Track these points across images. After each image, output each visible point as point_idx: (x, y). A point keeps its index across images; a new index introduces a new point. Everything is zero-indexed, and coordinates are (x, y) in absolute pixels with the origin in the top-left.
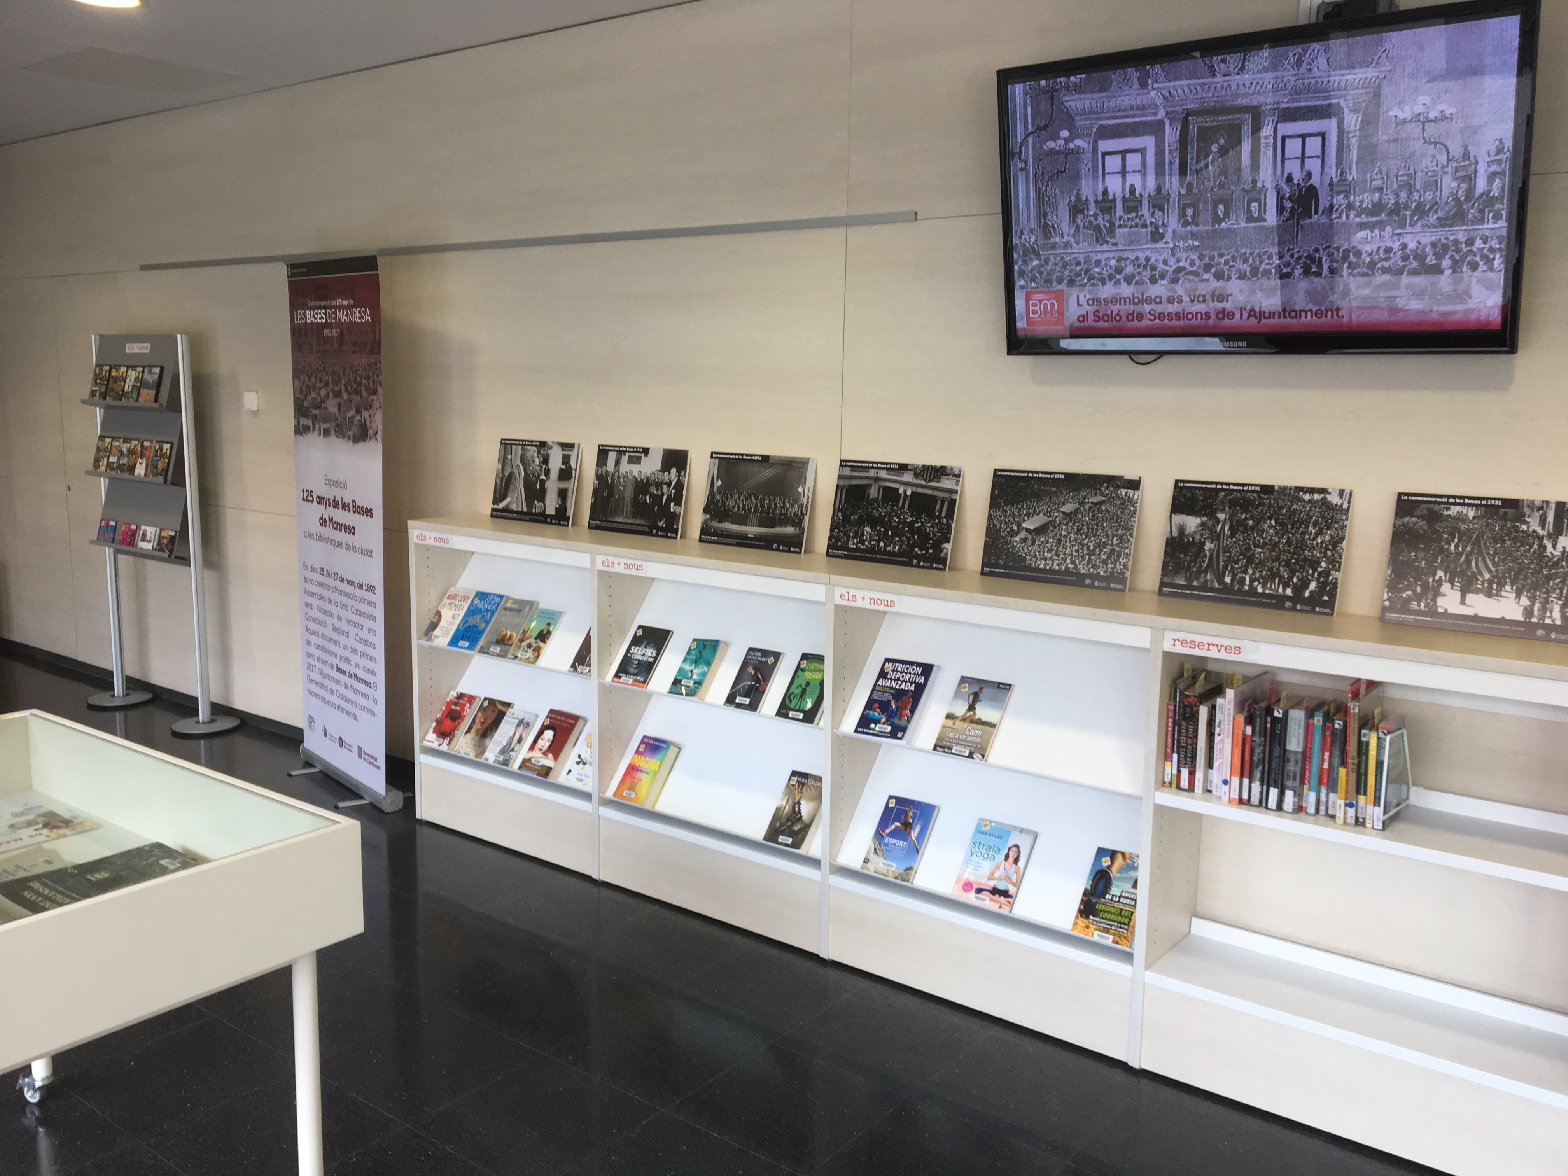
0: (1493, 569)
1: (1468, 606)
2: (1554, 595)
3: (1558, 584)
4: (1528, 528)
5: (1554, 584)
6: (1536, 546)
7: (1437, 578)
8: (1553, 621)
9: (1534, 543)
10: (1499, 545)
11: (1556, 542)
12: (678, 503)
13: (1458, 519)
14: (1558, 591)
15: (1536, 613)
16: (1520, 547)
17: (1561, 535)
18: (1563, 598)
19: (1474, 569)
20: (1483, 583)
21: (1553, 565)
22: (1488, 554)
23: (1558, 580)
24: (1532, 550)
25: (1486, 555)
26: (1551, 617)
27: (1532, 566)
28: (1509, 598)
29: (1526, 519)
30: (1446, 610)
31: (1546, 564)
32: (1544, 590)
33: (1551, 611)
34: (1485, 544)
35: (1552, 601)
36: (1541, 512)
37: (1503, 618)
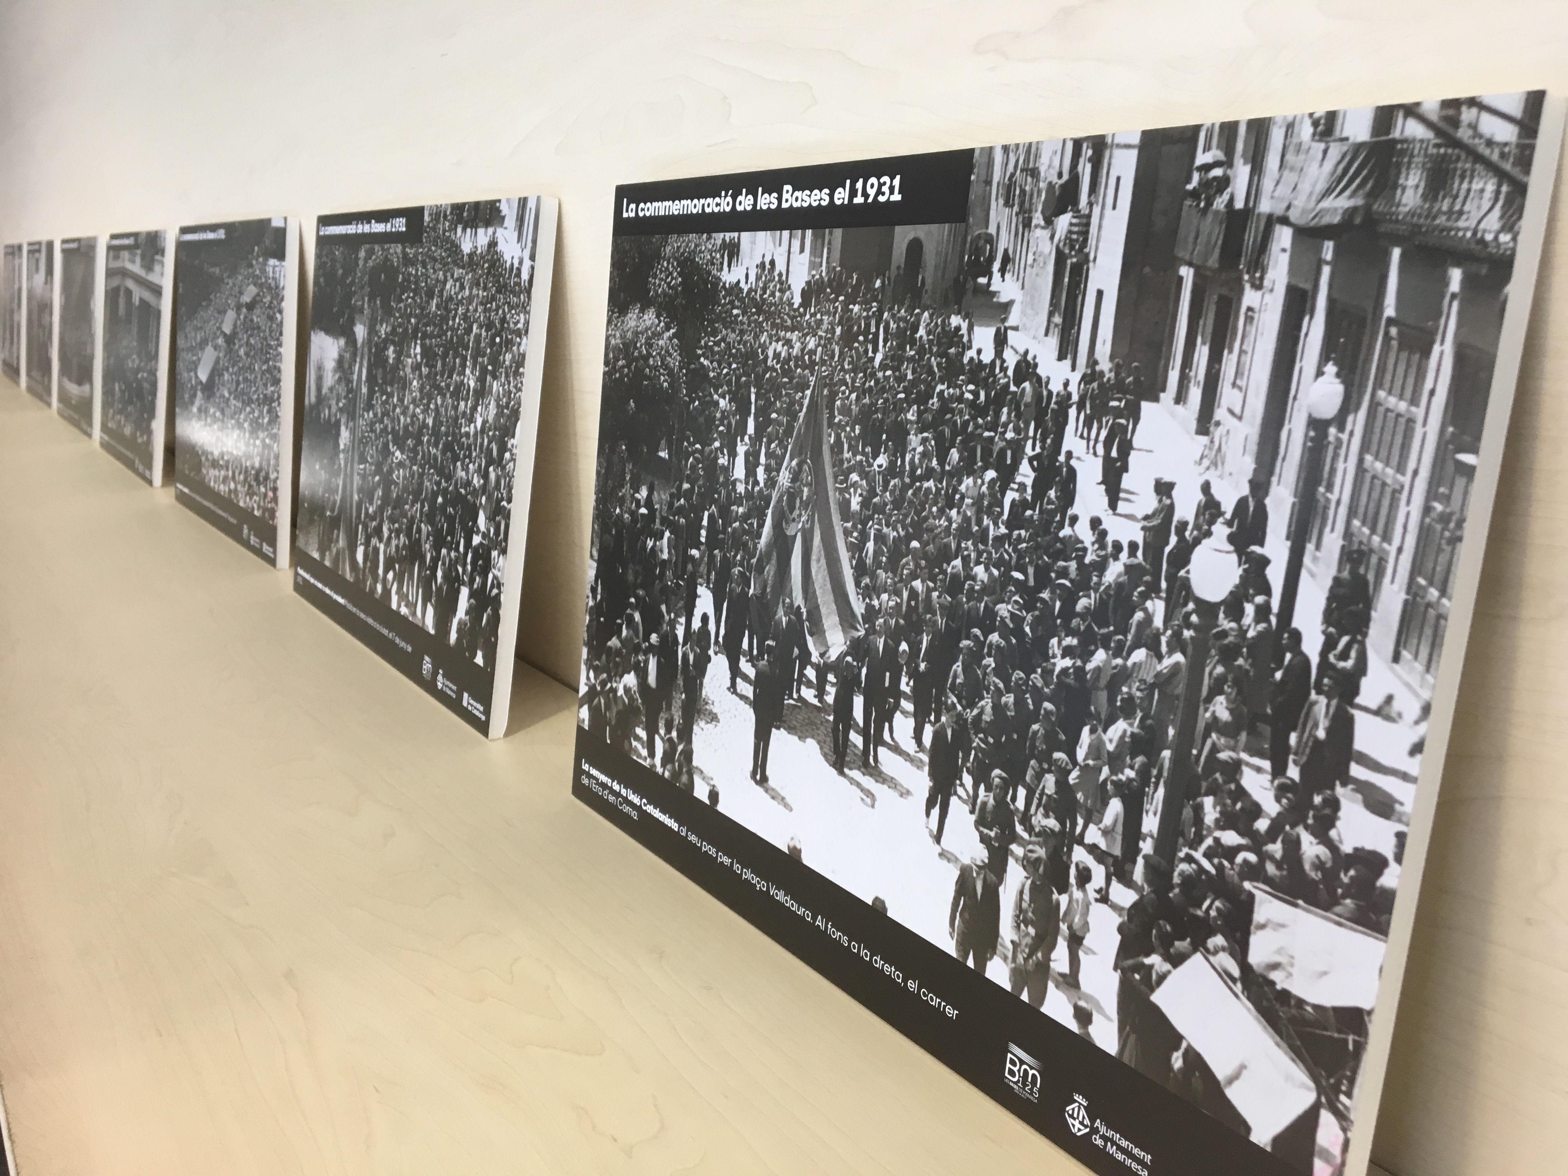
37: (878, 910)
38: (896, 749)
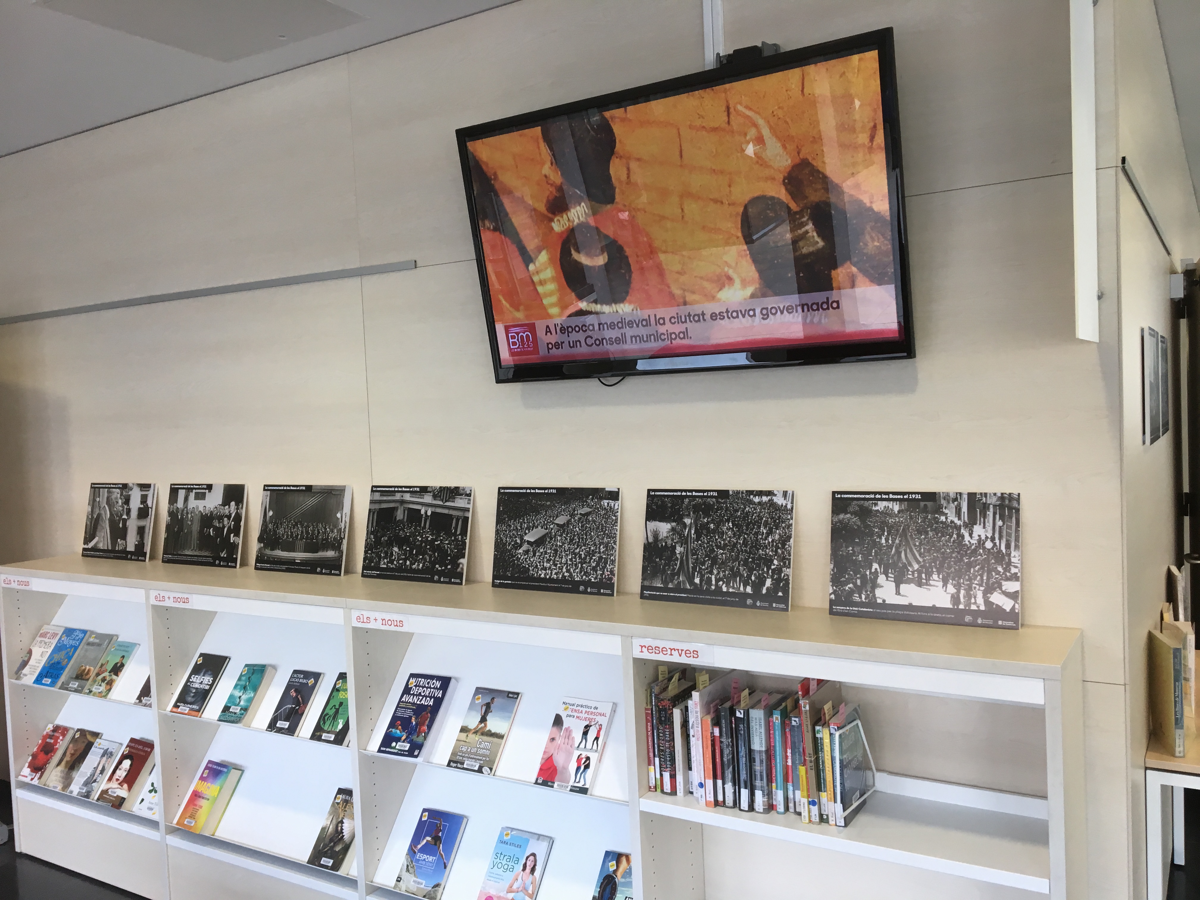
0: (921, 560)
1: (903, 596)
2: (976, 582)
3: (978, 571)
4: (946, 518)
5: (974, 571)
6: (955, 536)
7: (873, 570)
8: (978, 607)
9: (953, 533)
10: (923, 537)
11: (972, 531)
12: (237, 535)
13: (886, 514)
14: (979, 577)
15: (962, 600)
16: (941, 537)
17: (976, 524)
18: (984, 585)
19: (904, 560)
20: (913, 572)
21: (971, 553)
22: (915, 545)
23: (978, 567)
24: (952, 539)
25: (913, 547)
26: (975, 603)
27: (954, 555)
28: (937, 586)
29: (944, 510)
30: (884, 601)
31: (966, 552)
32: (967, 577)
33: (975, 597)
34: (911, 536)
35: (975, 588)
36: (956, 503)
37: (934, 606)
38: (934, 580)
